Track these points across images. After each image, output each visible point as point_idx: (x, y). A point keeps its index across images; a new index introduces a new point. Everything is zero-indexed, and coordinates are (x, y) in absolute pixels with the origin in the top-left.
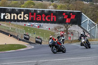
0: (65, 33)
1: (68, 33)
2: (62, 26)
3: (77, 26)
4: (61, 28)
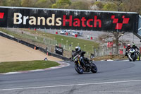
0: (114, 45)
1: (118, 45)
2: (110, 34)
3: (131, 34)
4: (108, 37)
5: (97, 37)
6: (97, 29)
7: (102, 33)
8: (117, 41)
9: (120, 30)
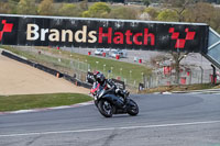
0: (174, 71)
1: (179, 71)
2: (167, 54)
3: (198, 55)
4: (164, 59)
5: (148, 59)
6: (148, 47)
7: (155, 53)
8: (177, 66)
9: (182, 50)
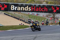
1: (54, 19)
2: (51, 14)
5: (46, 15)
6: (46, 12)
7: (48, 14)
8: (54, 17)
9: (55, 13)
